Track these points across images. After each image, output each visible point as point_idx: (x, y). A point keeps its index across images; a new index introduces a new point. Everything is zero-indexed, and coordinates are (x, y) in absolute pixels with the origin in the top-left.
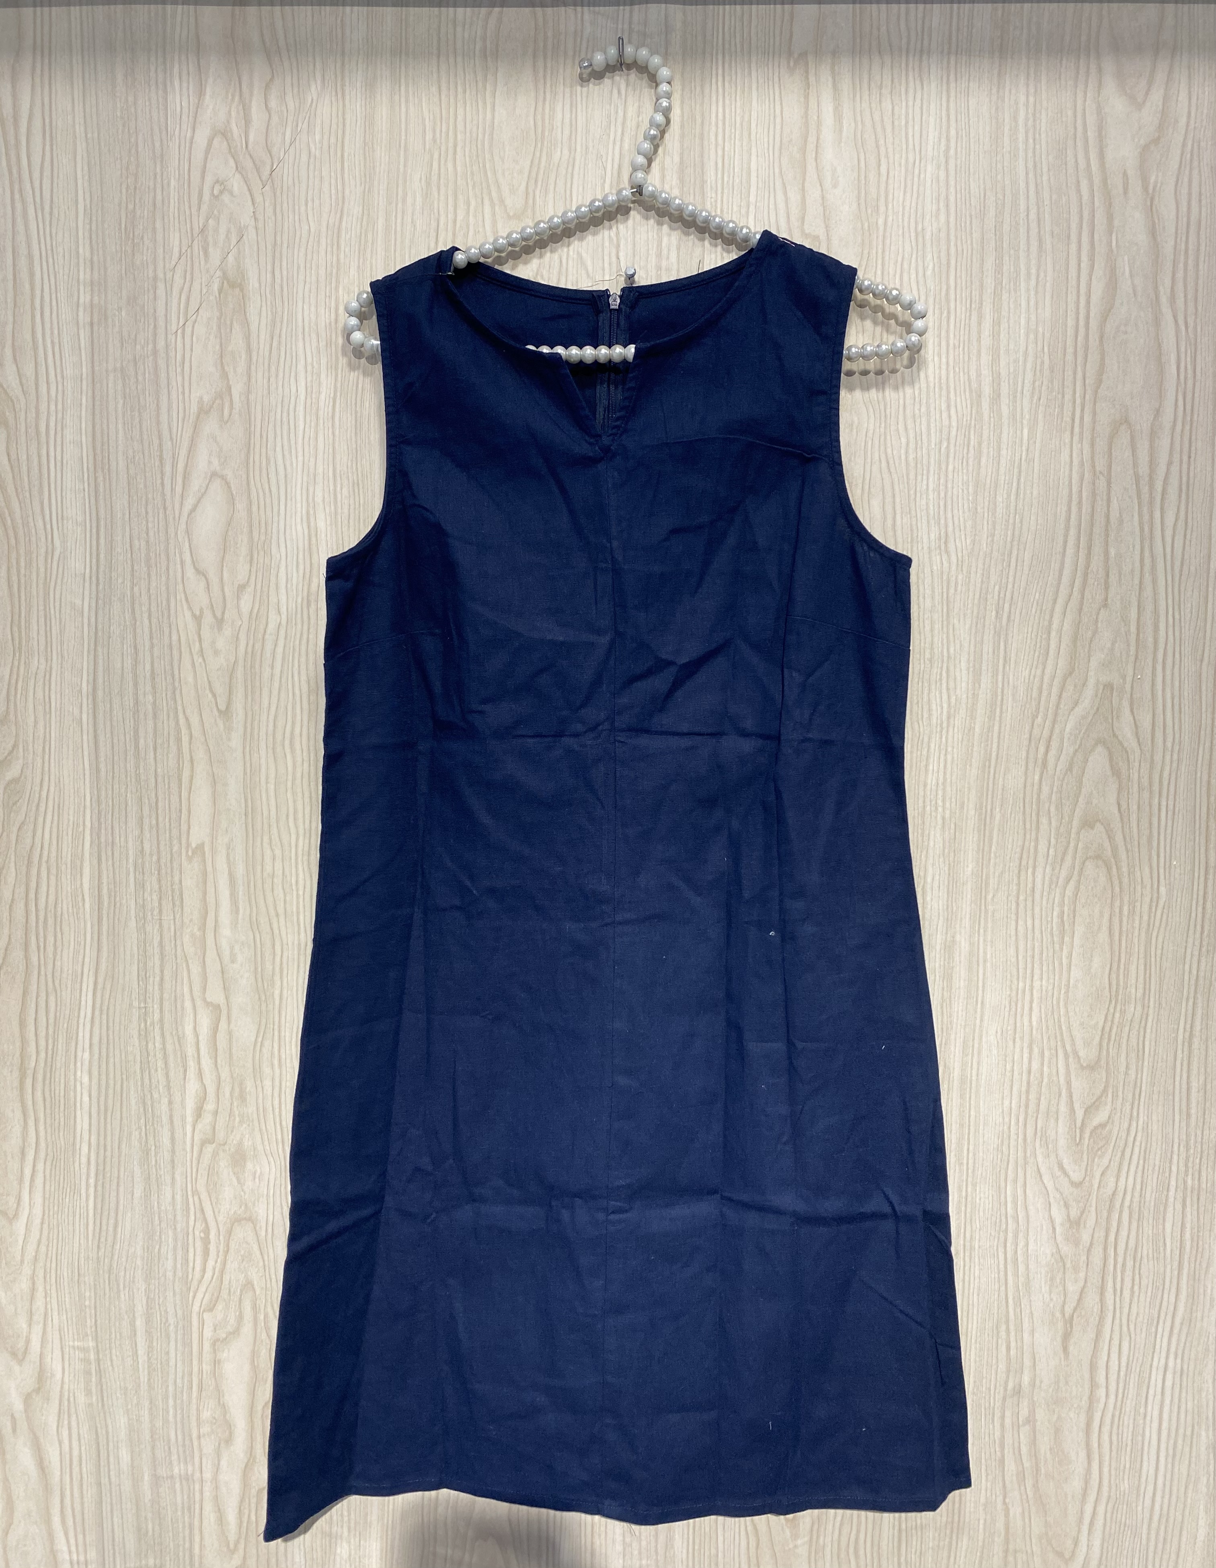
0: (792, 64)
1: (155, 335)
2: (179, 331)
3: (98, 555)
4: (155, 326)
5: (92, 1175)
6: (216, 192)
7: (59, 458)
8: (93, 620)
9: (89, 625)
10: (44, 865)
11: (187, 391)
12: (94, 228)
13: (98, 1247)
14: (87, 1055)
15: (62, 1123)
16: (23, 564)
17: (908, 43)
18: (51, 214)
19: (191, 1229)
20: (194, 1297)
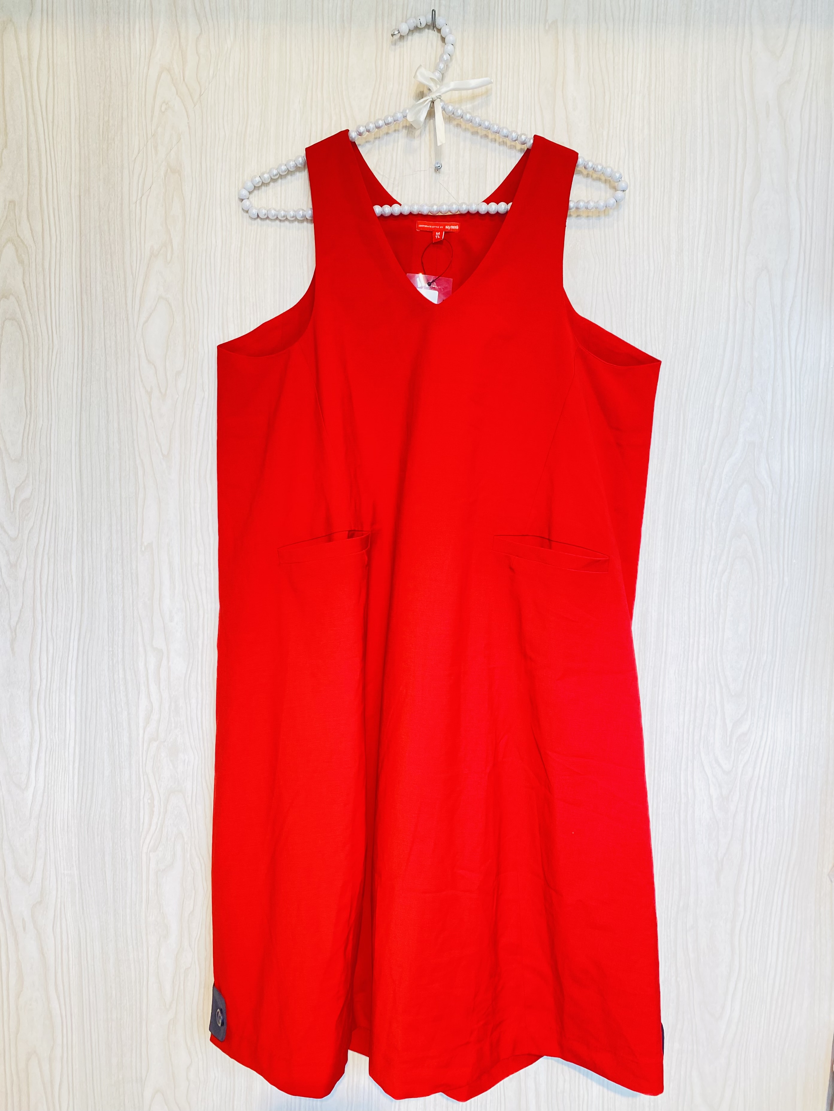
0: (547, 28)
1: (122, 204)
2: (138, 202)
3: (83, 350)
4: (122, 199)
5: (77, 761)
6: (163, 109)
7: (57, 286)
8: (79, 394)
9: (77, 397)
10: (46, 557)
11: (143, 242)
12: (82, 132)
13: (81, 809)
14: (73, 682)
15: (57, 726)
16: (33, 356)
17: (625, 14)
18: (53, 122)
19: (142, 797)
20: (144, 843)
